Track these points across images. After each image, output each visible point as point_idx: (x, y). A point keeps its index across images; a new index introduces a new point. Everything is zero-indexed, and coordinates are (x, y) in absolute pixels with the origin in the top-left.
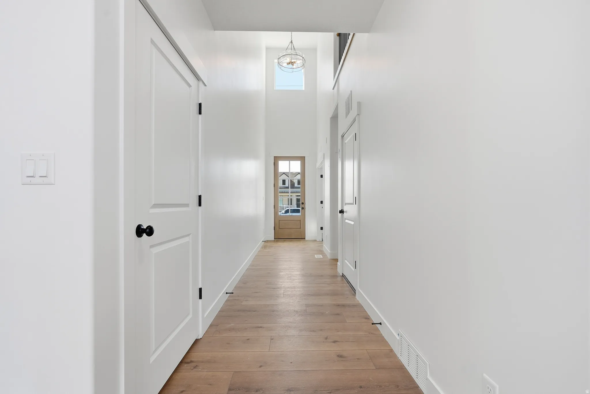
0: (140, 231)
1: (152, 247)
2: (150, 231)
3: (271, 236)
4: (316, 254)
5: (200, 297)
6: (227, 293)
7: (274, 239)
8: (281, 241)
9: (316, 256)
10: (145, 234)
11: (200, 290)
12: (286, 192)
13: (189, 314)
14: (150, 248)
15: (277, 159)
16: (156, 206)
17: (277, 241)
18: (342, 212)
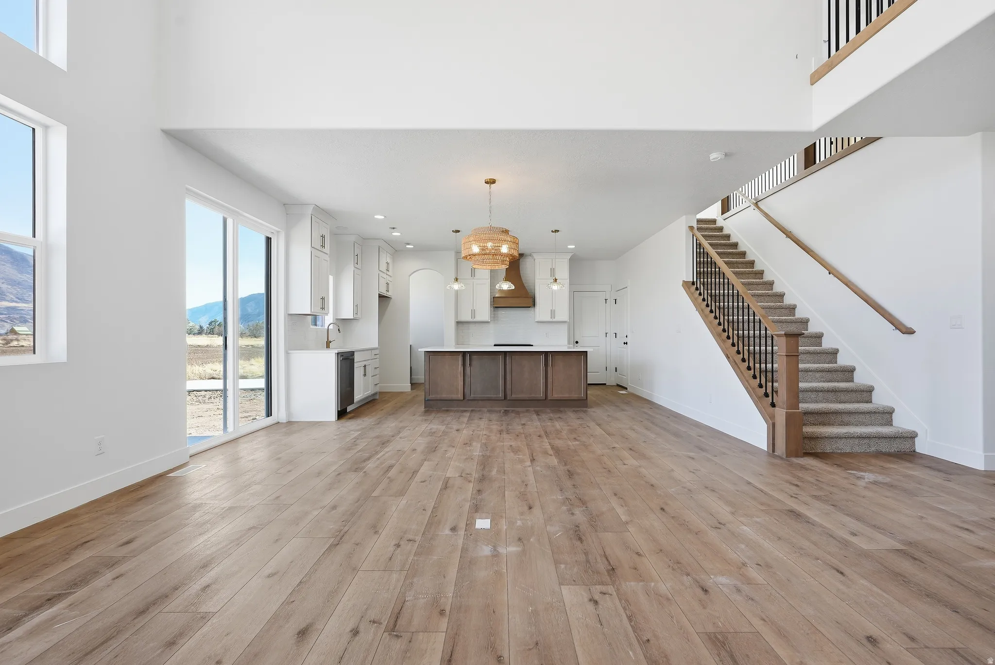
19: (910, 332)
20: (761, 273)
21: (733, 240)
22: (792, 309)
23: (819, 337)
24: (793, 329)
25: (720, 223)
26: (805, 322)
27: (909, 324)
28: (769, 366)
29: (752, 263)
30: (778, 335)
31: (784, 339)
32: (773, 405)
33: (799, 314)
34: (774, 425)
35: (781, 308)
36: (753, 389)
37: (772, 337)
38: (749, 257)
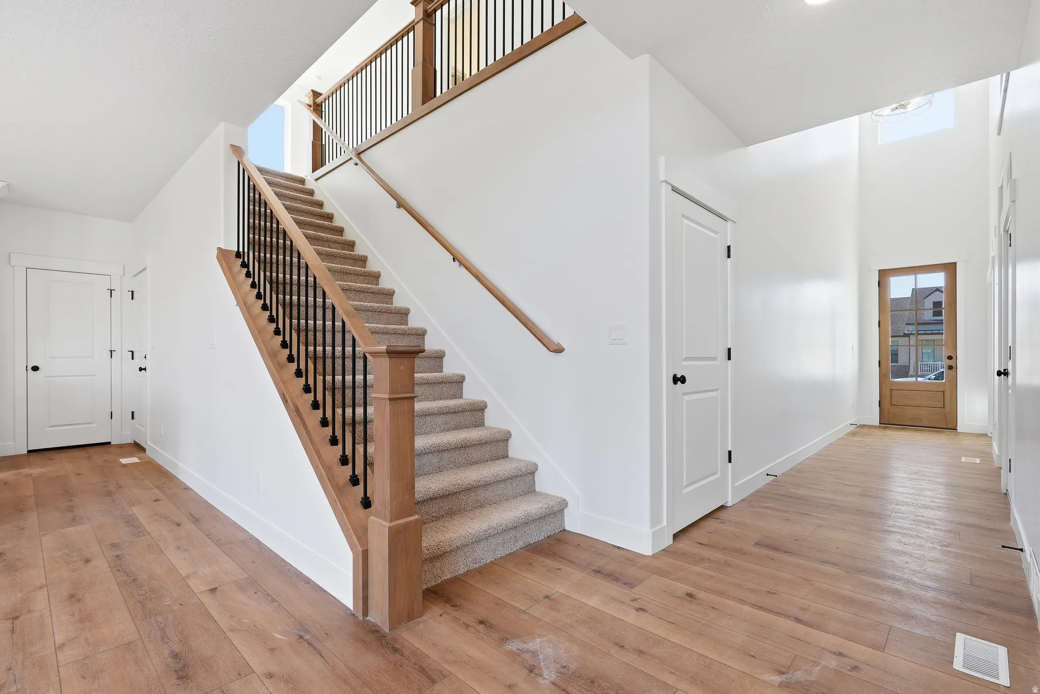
0: (676, 380)
1: (683, 394)
2: (683, 380)
3: (874, 418)
4: (964, 456)
5: (730, 461)
6: (768, 475)
7: (880, 424)
8: (897, 428)
9: (963, 459)
10: (679, 382)
11: (730, 452)
12: (938, 332)
13: (716, 473)
14: (683, 395)
15: (884, 275)
16: (687, 359)
17: (884, 428)
18: (1003, 373)
19: (559, 350)
20: (363, 260)
21: (327, 209)
22: (404, 314)
23: (439, 357)
24: (402, 343)
25: (310, 184)
26: (421, 334)
27: (557, 337)
28: (360, 411)
29: (351, 245)
30: (375, 354)
31: (385, 362)
32: (367, 503)
33: (414, 322)
34: (365, 554)
35: (388, 312)
36: (328, 469)
37: (365, 358)
38: (348, 236)
